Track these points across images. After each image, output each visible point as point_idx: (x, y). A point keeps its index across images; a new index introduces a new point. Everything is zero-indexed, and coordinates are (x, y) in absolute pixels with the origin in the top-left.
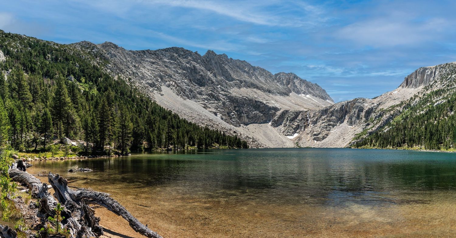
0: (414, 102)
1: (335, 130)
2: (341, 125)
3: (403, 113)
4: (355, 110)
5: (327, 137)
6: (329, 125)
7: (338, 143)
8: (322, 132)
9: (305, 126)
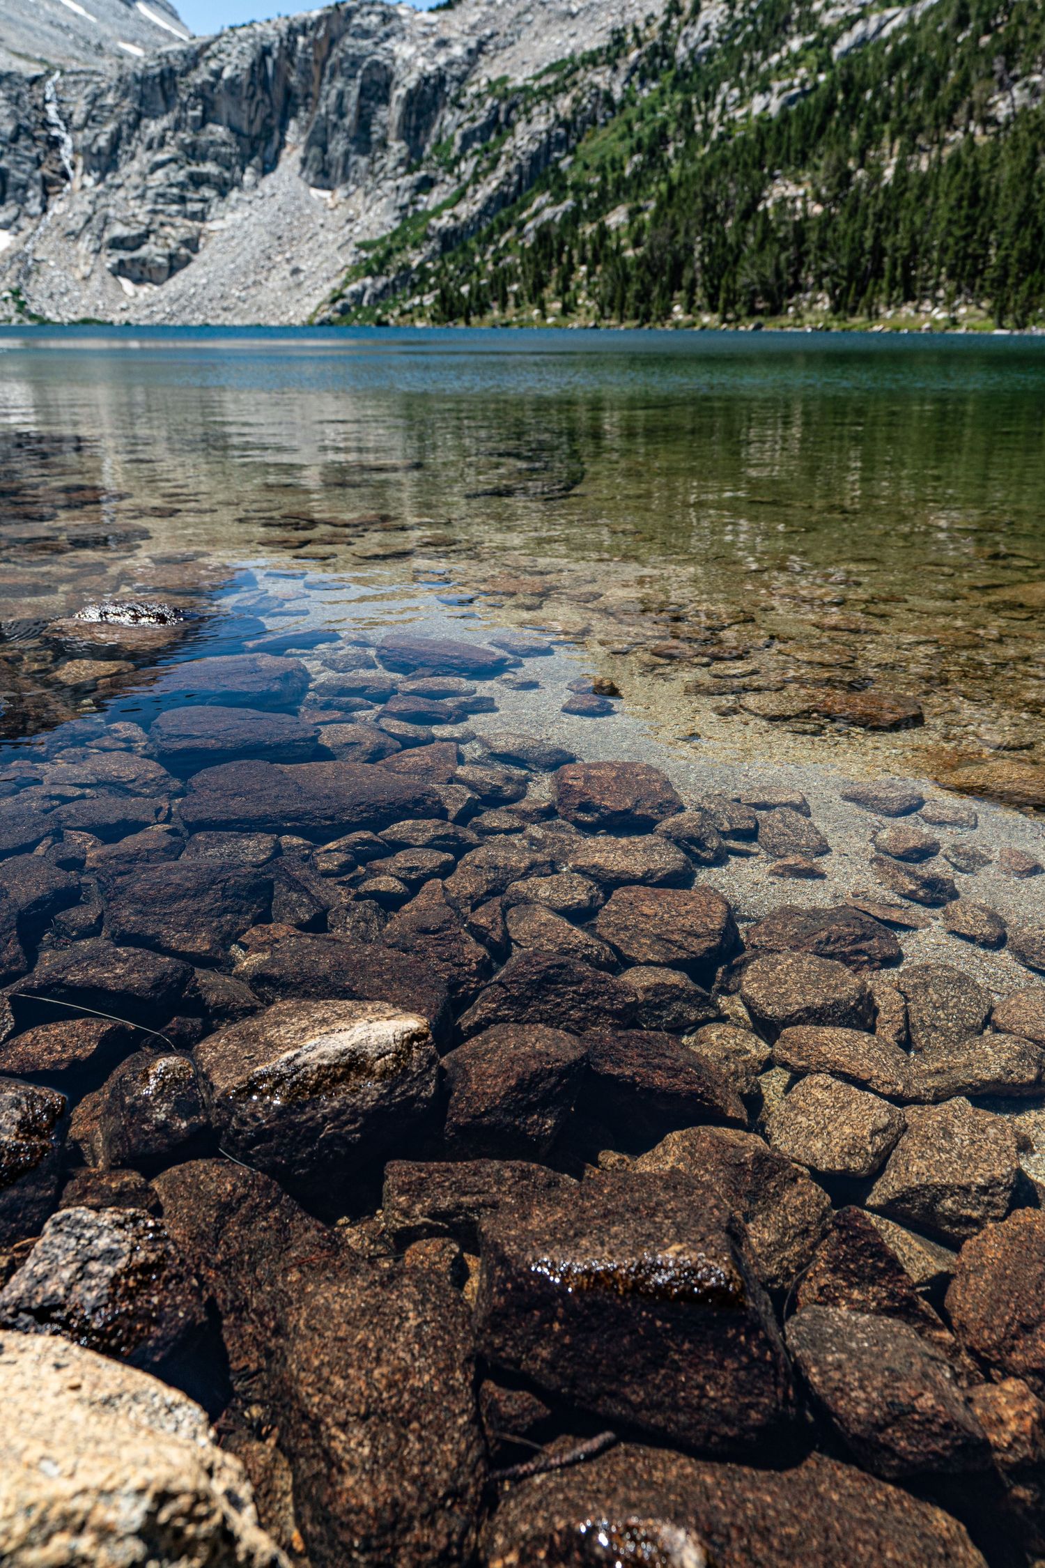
0: (697, 33)
1: (238, 216)
2: (267, 183)
3: (632, 113)
4: (339, 84)
5: (195, 257)
6: (198, 181)
7: (264, 297)
8: (162, 225)
9: (46, 183)
